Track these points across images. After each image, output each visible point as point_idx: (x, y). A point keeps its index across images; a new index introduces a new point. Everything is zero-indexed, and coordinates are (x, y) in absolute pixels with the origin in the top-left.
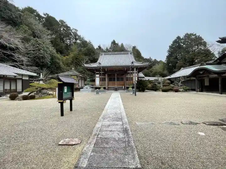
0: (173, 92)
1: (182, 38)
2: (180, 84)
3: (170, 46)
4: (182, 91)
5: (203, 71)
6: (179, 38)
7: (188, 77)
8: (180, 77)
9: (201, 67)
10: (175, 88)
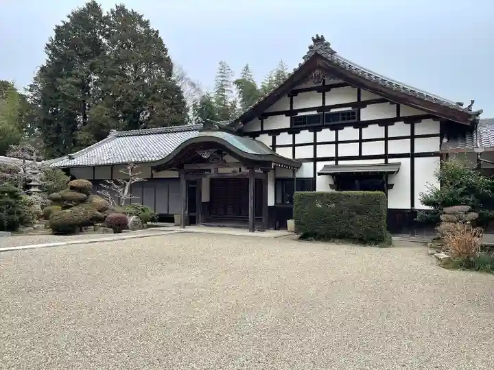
0: (106, 231)
1: (104, 14)
2: (125, 194)
3: (58, 27)
4: (136, 227)
5: (213, 150)
6: (94, 8)
7: (158, 166)
8: (126, 164)
9: (204, 134)
10: (113, 215)
